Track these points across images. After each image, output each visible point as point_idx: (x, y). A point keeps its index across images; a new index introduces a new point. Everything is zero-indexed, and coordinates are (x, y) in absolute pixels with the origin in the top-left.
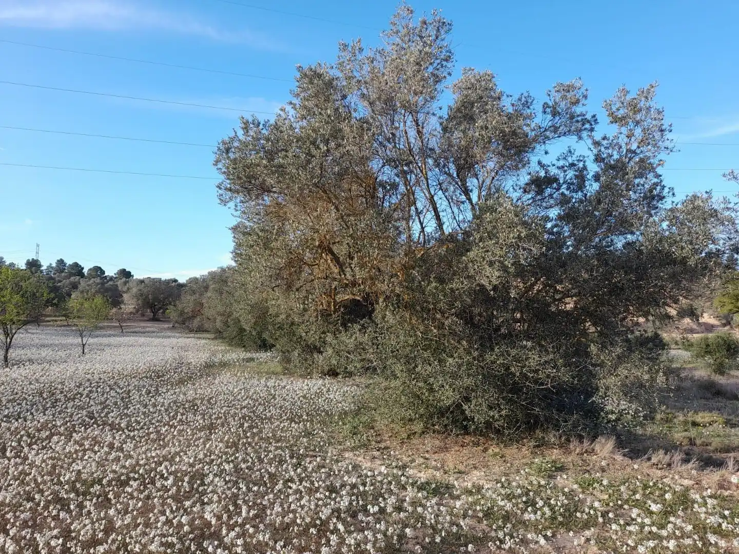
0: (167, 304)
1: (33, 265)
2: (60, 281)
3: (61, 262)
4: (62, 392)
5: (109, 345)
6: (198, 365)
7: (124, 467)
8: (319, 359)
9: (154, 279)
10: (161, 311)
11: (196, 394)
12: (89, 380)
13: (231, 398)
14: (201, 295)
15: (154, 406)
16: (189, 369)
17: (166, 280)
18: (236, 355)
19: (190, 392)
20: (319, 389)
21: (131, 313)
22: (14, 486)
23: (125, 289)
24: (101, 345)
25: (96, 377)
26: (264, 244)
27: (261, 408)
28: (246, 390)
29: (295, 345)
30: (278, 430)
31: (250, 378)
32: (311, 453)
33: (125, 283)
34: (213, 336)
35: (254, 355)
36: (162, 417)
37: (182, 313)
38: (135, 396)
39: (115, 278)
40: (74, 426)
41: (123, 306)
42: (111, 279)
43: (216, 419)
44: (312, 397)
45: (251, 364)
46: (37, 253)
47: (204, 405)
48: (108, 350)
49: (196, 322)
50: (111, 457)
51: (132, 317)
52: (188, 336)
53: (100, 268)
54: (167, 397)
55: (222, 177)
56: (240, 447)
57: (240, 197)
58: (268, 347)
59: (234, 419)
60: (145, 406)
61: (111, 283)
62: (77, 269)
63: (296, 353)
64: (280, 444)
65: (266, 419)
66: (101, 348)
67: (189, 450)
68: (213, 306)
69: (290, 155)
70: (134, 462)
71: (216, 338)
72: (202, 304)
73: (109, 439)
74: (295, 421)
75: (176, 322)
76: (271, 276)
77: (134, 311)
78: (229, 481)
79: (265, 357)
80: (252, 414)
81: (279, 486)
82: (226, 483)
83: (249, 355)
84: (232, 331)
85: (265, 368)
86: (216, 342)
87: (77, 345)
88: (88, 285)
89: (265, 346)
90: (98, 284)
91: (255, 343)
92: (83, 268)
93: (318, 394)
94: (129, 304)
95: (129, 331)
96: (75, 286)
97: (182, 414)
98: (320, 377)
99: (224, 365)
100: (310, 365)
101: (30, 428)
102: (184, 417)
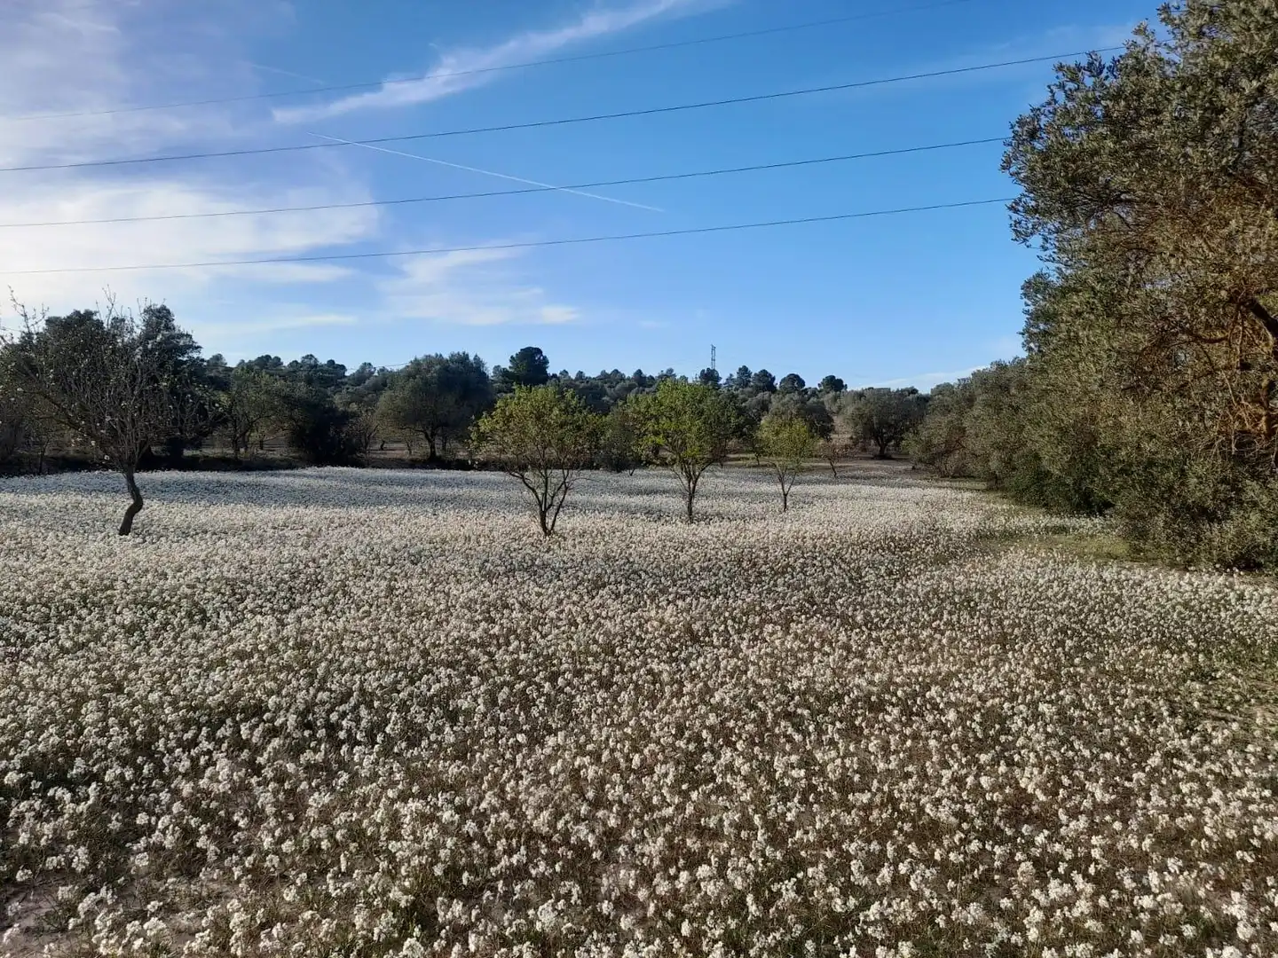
0: (902, 432)
1: (710, 376)
2: (744, 400)
3: (744, 371)
4: (766, 563)
5: (820, 497)
6: (964, 534)
7: (871, 683)
8: (1213, 532)
9: (879, 390)
10: (892, 443)
11: (969, 582)
12: (799, 548)
13: (1035, 595)
14: (961, 414)
15: (902, 594)
16: (950, 539)
17: (898, 391)
18: (1030, 519)
19: (960, 577)
20: (1218, 593)
21: (846, 447)
22: (729, 686)
23: (834, 409)
24: (807, 495)
25: (809, 543)
26: (1106, 307)
27: (1096, 619)
28: (1062, 584)
29: (1158, 505)
30: (1137, 661)
31: (1065, 563)
32: (1214, 712)
33: (835, 399)
34: (982, 486)
35: (1067, 522)
36: (918, 614)
37: (928, 446)
38: (870, 577)
39: (820, 391)
40: (789, 612)
41: (833, 436)
42: (814, 393)
43: (1013, 626)
44: (1204, 606)
45: (1062, 538)
46: (713, 360)
47: (986, 601)
48: (818, 503)
49: (952, 462)
50: (850, 666)
51: (847, 453)
52: (940, 484)
53: (797, 377)
54: (920, 583)
55: (1021, 189)
56: (1064, 679)
57: (1053, 224)
58: (1096, 509)
59: (1045, 631)
60: (888, 593)
61: (813, 399)
62: (766, 380)
63: (1160, 520)
64: (1144, 687)
65: (1107, 637)
66: (808, 501)
67: (972, 673)
68: (982, 431)
69: (1166, 117)
70: (885, 678)
71: (989, 490)
72: (963, 430)
73: (842, 638)
74: (1170, 648)
75: (920, 461)
76: (1120, 369)
77: (849, 442)
78: (1055, 735)
79: (1090, 525)
80: (1077, 627)
81: (1155, 760)
82: (1048, 736)
83: (1056, 521)
84: (1022, 477)
85: (1092, 546)
86: (992, 496)
87: (775, 495)
88: (783, 405)
89: (1088, 505)
90: (797, 402)
91: (1069, 499)
92: (774, 379)
93: (1217, 601)
94: (843, 434)
95: (846, 474)
96: (764, 407)
97: (950, 613)
98: (1217, 570)
99: (1010, 536)
100: (1193, 546)
101: (735, 609)
102: (955, 618)
